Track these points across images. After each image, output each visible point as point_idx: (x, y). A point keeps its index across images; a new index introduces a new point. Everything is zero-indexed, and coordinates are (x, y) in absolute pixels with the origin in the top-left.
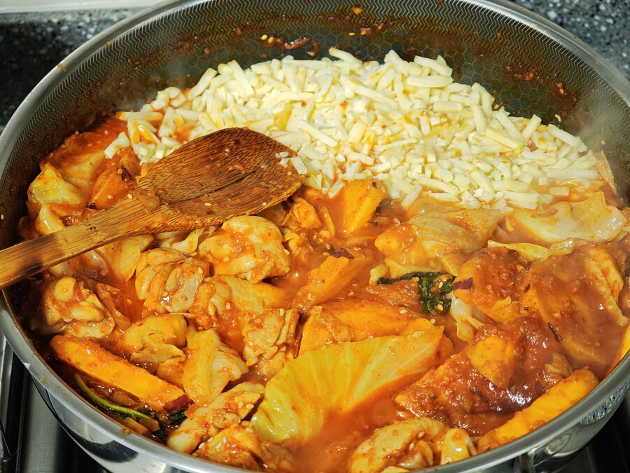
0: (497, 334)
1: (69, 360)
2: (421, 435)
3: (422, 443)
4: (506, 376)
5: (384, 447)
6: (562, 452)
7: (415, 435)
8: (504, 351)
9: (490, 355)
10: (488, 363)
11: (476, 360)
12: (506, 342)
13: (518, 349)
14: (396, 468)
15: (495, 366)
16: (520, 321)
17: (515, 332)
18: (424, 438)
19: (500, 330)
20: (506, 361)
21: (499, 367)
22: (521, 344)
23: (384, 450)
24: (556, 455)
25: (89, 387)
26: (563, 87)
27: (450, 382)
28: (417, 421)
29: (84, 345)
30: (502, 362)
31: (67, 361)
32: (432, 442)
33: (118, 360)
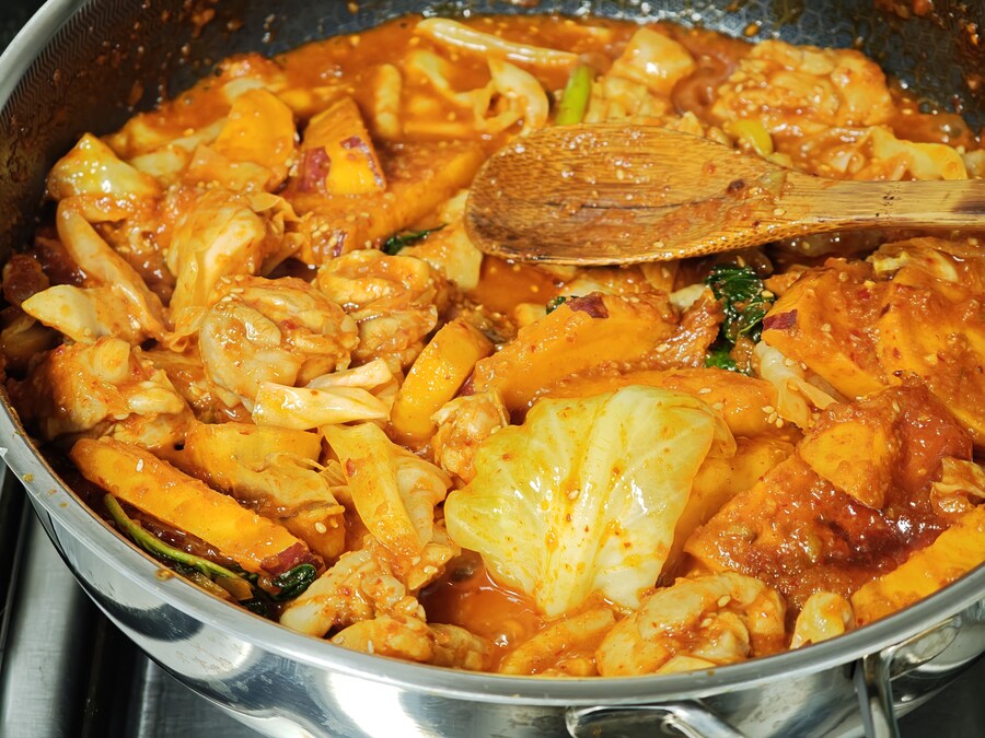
0: (854, 417)
1: (102, 481)
2: (723, 602)
3: (726, 616)
4: (879, 488)
5: (655, 621)
6: (935, 664)
7: (712, 601)
8: (870, 444)
9: (845, 453)
10: (845, 466)
11: (821, 465)
12: (872, 428)
13: (893, 440)
14: (689, 659)
15: (859, 471)
16: (891, 394)
17: (885, 412)
18: (728, 607)
19: (860, 410)
20: (877, 461)
21: (867, 470)
22: (897, 432)
23: (655, 625)
24: (923, 668)
25: (131, 518)
26: (978, 31)
27: (778, 509)
28: (716, 577)
29: (132, 456)
30: (870, 463)
31: (99, 483)
32: (745, 614)
33: (185, 481)
